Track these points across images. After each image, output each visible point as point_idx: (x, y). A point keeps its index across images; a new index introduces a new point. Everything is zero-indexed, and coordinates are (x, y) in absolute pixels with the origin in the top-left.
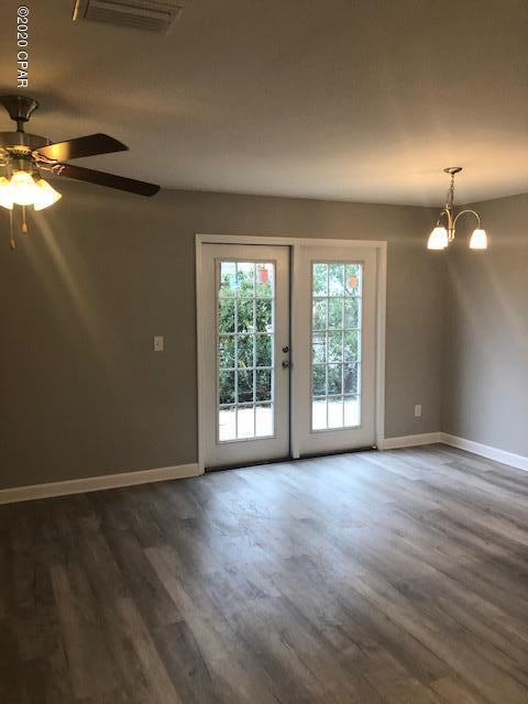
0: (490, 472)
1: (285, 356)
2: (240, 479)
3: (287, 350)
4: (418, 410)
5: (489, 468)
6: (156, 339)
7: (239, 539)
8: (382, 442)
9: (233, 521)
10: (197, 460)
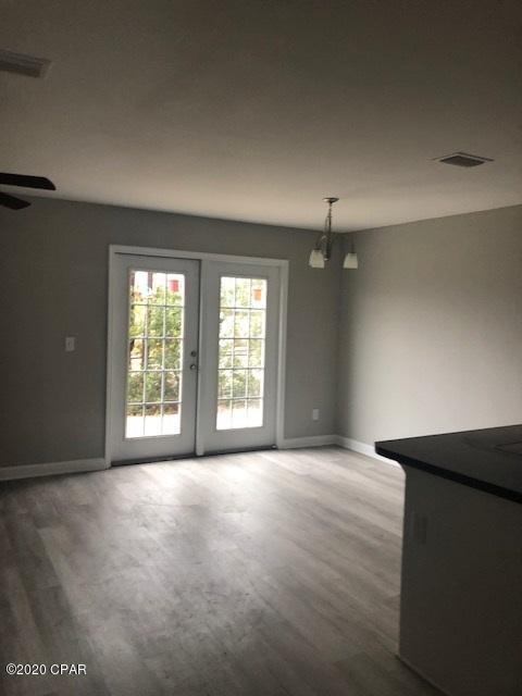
0: (370, 469)
1: (193, 360)
2: (143, 472)
3: (195, 354)
4: (315, 414)
5: (372, 466)
6: (68, 340)
7: (128, 521)
8: (280, 441)
9: (127, 507)
10: (103, 455)
